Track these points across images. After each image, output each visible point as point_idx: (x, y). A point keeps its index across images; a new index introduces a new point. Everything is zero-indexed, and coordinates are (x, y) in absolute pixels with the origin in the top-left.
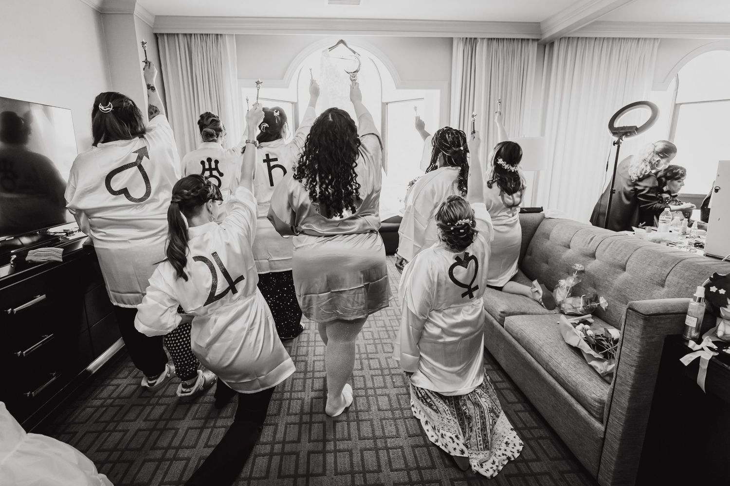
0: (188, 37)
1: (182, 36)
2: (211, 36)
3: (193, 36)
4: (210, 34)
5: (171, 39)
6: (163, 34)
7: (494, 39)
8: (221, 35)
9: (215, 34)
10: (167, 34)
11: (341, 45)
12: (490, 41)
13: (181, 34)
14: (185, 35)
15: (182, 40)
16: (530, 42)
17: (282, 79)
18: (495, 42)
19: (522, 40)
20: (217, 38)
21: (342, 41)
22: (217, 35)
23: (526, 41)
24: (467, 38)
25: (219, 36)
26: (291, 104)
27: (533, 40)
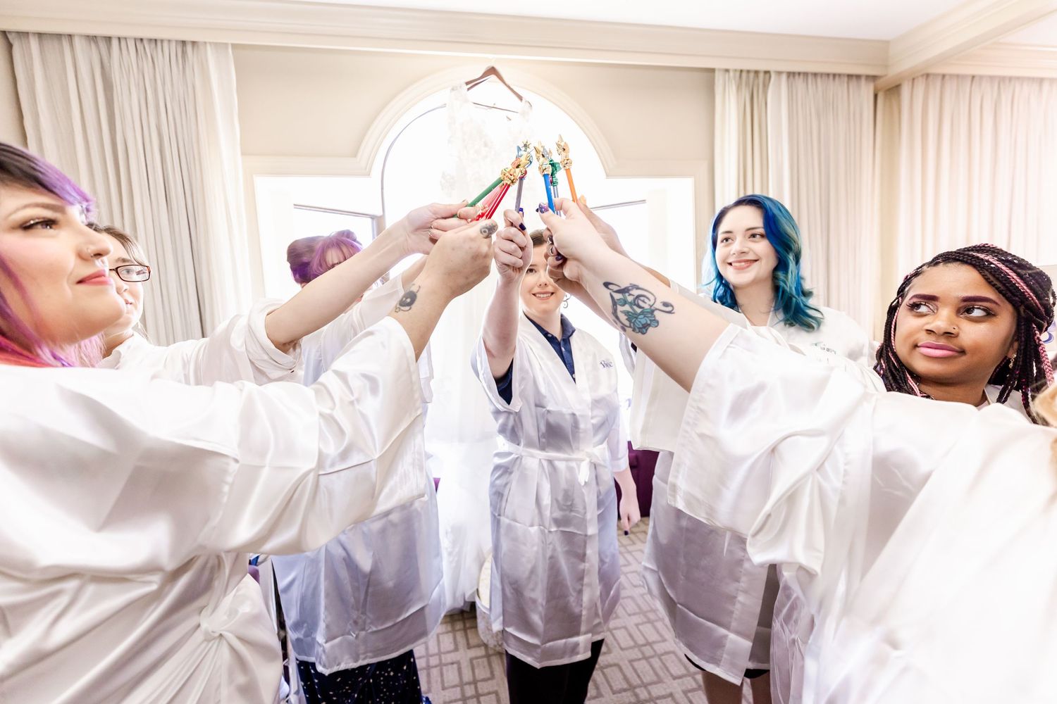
0: (102, 45)
1: (84, 41)
2: (166, 44)
3: (115, 43)
4: (162, 41)
5: (50, 46)
6: (24, 35)
7: (799, 74)
8: (194, 43)
9: (177, 41)
10: (40, 35)
11: (493, 77)
12: (791, 77)
13: (81, 36)
14: (92, 39)
15: (84, 55)
16: (863, 81)
17: (355, 155)
18: (799, 82)
19: (850, 76)
20: (184, 53)
21: (492, 71)
22: (184, 43)
23: (854, 78)
24: (741, 71)
25: (189, 48)
26: (370, 220)
27: (868, 77)
